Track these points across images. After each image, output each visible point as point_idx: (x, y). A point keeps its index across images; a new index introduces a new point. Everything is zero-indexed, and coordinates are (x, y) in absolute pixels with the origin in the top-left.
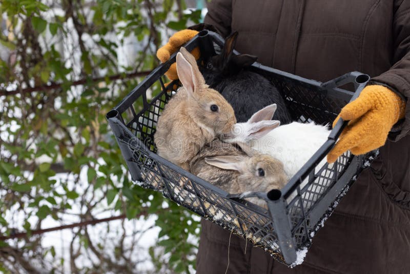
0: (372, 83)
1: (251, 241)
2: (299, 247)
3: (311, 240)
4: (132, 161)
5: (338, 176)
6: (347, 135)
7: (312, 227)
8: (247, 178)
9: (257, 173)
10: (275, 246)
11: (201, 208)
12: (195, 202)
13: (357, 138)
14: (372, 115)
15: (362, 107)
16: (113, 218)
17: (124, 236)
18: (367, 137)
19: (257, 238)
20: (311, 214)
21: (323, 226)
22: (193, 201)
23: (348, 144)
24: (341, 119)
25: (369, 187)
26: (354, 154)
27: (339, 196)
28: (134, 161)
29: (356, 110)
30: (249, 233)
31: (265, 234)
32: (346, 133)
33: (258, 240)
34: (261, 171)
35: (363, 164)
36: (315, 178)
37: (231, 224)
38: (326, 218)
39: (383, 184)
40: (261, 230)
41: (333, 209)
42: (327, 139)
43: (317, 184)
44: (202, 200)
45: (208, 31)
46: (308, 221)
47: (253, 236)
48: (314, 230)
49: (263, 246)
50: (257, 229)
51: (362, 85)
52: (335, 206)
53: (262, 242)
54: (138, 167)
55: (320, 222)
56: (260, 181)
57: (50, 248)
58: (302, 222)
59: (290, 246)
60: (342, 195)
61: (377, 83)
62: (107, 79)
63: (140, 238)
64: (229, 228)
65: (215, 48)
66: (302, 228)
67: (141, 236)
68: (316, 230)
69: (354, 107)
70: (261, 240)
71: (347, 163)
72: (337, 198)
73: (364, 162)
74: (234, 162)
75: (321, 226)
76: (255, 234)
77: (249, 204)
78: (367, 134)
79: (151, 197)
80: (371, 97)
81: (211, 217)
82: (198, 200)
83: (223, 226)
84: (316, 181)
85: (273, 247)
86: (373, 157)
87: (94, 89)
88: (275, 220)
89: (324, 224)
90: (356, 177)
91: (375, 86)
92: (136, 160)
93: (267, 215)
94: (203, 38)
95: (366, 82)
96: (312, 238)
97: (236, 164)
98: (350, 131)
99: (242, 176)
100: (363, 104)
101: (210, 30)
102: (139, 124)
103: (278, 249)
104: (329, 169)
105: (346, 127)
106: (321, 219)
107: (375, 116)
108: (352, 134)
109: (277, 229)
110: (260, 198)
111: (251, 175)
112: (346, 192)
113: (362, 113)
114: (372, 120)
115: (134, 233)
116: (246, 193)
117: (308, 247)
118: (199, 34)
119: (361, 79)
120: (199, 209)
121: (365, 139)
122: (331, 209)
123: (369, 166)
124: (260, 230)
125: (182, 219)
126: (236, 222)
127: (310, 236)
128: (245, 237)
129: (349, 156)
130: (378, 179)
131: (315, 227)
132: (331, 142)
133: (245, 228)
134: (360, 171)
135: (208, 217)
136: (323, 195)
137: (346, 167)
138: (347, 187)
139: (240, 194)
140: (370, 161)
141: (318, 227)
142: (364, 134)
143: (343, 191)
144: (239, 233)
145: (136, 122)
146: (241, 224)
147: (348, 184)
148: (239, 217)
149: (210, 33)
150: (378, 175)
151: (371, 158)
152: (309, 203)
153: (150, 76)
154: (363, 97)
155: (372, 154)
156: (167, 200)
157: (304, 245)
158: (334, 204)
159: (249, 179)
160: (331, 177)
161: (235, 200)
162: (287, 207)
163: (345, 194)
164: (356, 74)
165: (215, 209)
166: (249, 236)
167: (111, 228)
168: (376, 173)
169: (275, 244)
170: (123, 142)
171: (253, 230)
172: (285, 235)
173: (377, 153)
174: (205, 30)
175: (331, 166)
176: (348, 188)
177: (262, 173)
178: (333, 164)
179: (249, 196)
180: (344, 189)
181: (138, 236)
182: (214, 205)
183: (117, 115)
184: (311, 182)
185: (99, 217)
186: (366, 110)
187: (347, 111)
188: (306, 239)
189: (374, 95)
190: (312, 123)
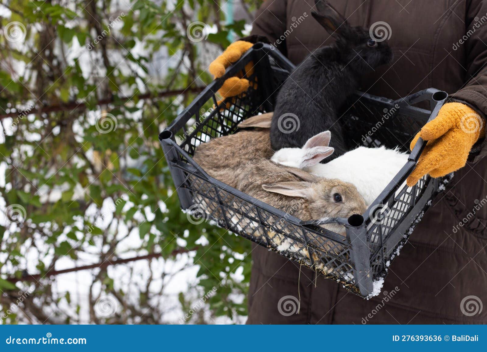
0: (451, 100)
1: (320, 272)
2: (375, 278)
3: (387, 270)
4: (184, 187)
5: (415, 201)
6: (428, 156)
7: (388, 256)
8: (321, 206)
9: (332, 200)
10: (348, 277)
11: (264, 238)
12: (257, 231)
13: (438, 159)
14: (453, 134)
15: (443, 126)
16: (138, 258)
17: (151, 279)
18: (449, 158)
19: (329, 269)
20: (388, 242)
21: (398, 254)
22: (254, 231)
23: (429, 166)
24: (421, 139)
25: (441, 215)
26: (432, 176)
27: (414, 222)
28: (187, 187)
29: (437, 129)
30: (319, 264)
31: (339, 263)
32: (426, 154)
33: (330, 272)
34: (337, 197)
35: (438, 188)
36: (394, 203)
37: (298, 254)
38: (401, 246)
39: (456, 211)
40: (335, 259)
41: (408, 236)
42: (407, 161)
43: (396, 209)
44: (266, 229)
45: (263, 43)
46: (385, 248)
47: (324, 266)
48: (389, 259)
49: (335, 277)
50: (330, 259)
51: (439, 102)
52: (410, 233)
53: (334, 272)
54: (189, 194)
55: (395, 250)
56: (339, 208)
57: (65, 293)
58: (379, 250)
59: (368, 276)
60: (417, 221)
61: (456, 100)
62: (136, 98)
63: (169, 282)
64: (295, 258)
65: (270, 62)
66: (379, 257)
67: (171, 278)
68: (392, 258)
69: (435, 126)
70: (333, 271)
71: (424, 186)
72: (412, 224)
73: (439, 186)
74: (300, 189)
75: (396, 255)
76: (327, 264)
77: (325, 231)
78: (449, 155)
79: (186, 233)
80: (452, 115)
81: (275, 248)
82: (260, 229)
83: (289, 256)
84: (395, 206)
85: (346, 278)
86: (448, 180)
87: (122, 109)
88: (354, 248)
89: (400, 252)
90: (431, 202)
91: (454, 103)
92: (188, 186)
93: (346, 243)
94: (259, 51)
95: (444, 100)
96: (387, 268)
97: (303, 190)
98: (431, 152)
99: (314, 205)
100: (444, 123)
101: (265, 43)
102: (191, 146)
103: (353, 280)
104: (408, 193)
105: (425, 147)
106: (396, 247)
107: (456, 135)
108: (433, 154)
109: (355, 257)
110: (340, 223)
111: (325, 203)
112: (421, 218)
113: (443, 132)
114: (453, 139)
115: (164, 275)
116: (323, 219)
117: (384, 277)
118: (254, 47)
119: (439, 97)
120: (260, 238)
121: (447, 161)
122: (405, 236)
123: (444, 189)
124: (333, 260)
125: (222, 256)
126: (305, 252)
127: (386, 265)
128: (314, 268)
129: (425, 179)
130: (451, 205)
131: (391, 255)
132: (412, 163)
133: (316, 259)
134: (435, 195)
135: (272, 247)
136: (400, 221)
137: (423, 190)
138: (421, 212)
139: (316, 221)
140: (445, 185)
141: (393, 256)
142: (445, 155)
143: (418, 216)
144: (308, 263)
145: (188, 144)
146: (311, 254)
147: (423, 210)
148: (310, 246)
149: (265, 45)
150: (451, 200)
151: (446, 181)
152: (387, 229)
153: (203, 93)
154: (443, 116)
155: (447, 177)
156: (207, 235)
157: (379, 275)
158: (409, 231)
159: (323, 207)
160: (409, 202)
161: (310, 228)
162: (367, 233)
163: (420, 220)
164: (433, 91)
165: (280, 239)
166: (320, 267)
167: (135, 270)
168: (449, 198)
169: (350, 275)
170: (176, 166)
171: (324, 261)
172: (363, 264)
173: (452, 176)
174: (260, 42)
175: (409, 190)
176: (423, 213)
177: (338, 198)
178: (412, 187)
179: (327, 222)
180: (419, 215)
181: (167, 278)
182: (281, 233)
183: (171, 136)
184: (391, 207)
185: (124, 256)
186: (447, 129)
187: (428, 130)
188: (381, 268)
189: (454, 113)
190: (383, 147)
